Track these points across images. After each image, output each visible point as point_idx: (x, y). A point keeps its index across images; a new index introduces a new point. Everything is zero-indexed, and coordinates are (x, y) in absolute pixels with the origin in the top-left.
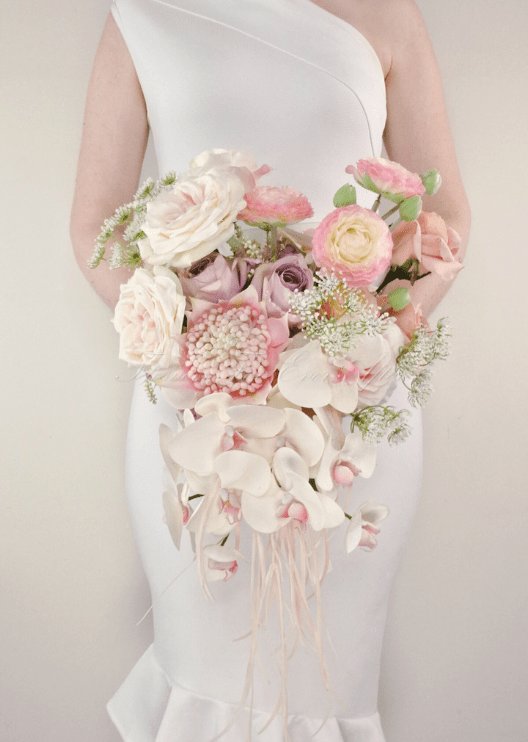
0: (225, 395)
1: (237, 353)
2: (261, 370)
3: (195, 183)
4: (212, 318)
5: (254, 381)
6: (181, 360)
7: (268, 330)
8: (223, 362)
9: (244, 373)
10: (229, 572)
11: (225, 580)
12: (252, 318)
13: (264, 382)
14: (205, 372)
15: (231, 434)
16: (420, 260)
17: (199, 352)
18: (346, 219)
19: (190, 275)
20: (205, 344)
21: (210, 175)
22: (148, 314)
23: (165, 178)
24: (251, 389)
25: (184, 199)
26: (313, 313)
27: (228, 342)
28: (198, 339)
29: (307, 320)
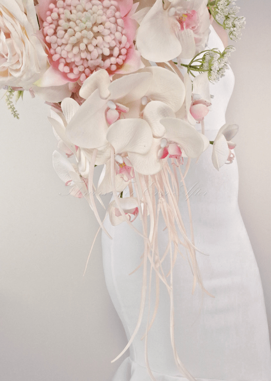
1: (100, 29)
5: (120, 54)
8: (91, 42)
9: (110, 48)
13: (128, 51)
14: (75, 60)
15: (114, 107)
20: (65, 30)
24: (120, 61)
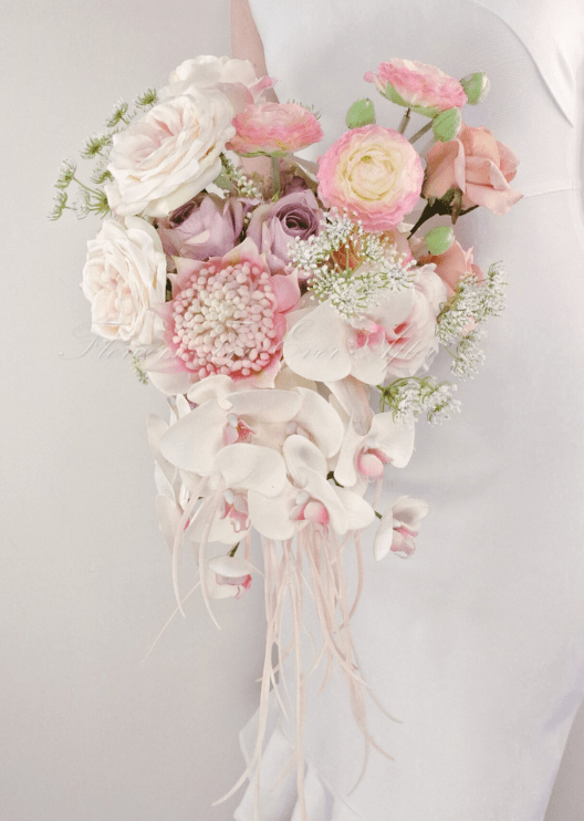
0: (224, 378)
1: (235, 325)
2: (267, 343)
3: (171, 107)
4: (201, 281)
5: (259, 358)
6: (166, 335)
7: (273, 292)
8: (218, 337)
9: (246, 348)
10: (242, 588)
11: (237, 597)
12: (253, 277)
13: (272, 357)
14: (198, 350)
15: (235, 424)
16: (464, 190)
17: (188, 325)
18: (360, 145)
19: (172, 224)
20: (195, 314)
21: (188, 96)
22: (121, 278)
23: (143, 96)
24: (256, 367)
25: (158, 128)
26: (319, 266)
27: (223, 312)
28: (186, 308)
29: (313, 276)
